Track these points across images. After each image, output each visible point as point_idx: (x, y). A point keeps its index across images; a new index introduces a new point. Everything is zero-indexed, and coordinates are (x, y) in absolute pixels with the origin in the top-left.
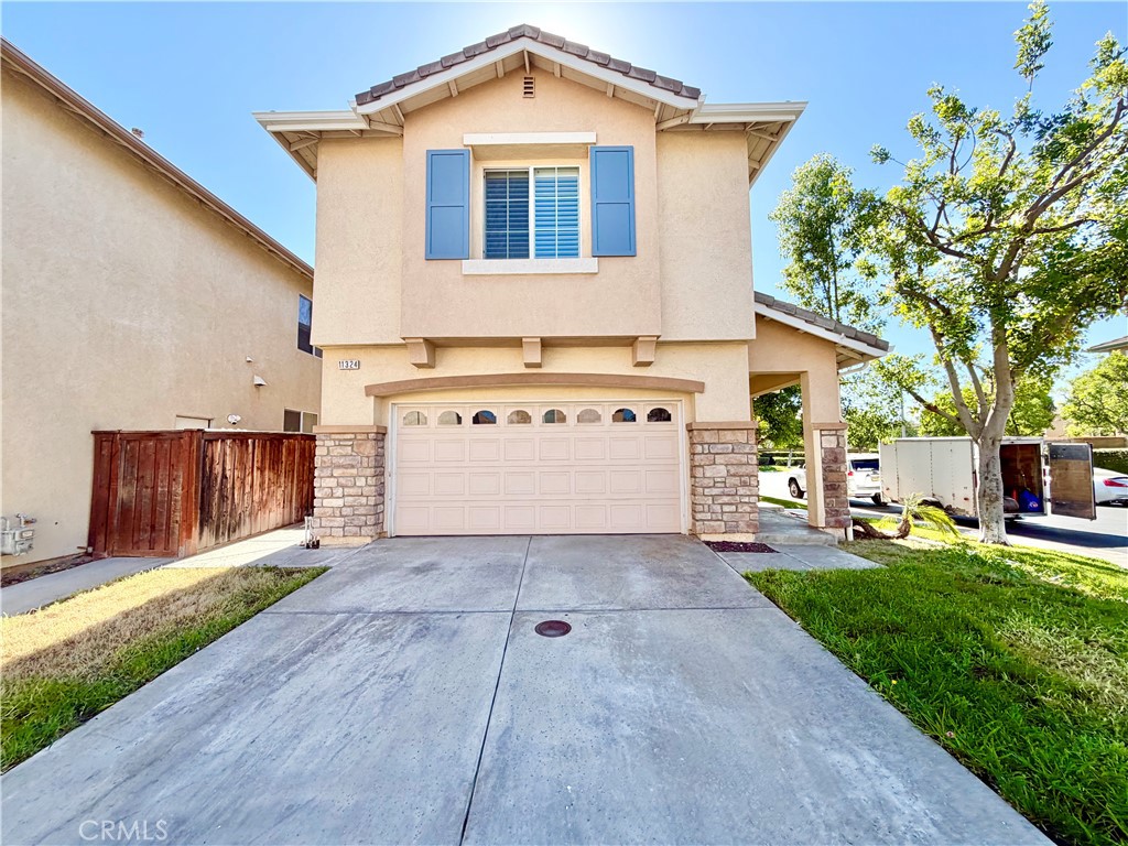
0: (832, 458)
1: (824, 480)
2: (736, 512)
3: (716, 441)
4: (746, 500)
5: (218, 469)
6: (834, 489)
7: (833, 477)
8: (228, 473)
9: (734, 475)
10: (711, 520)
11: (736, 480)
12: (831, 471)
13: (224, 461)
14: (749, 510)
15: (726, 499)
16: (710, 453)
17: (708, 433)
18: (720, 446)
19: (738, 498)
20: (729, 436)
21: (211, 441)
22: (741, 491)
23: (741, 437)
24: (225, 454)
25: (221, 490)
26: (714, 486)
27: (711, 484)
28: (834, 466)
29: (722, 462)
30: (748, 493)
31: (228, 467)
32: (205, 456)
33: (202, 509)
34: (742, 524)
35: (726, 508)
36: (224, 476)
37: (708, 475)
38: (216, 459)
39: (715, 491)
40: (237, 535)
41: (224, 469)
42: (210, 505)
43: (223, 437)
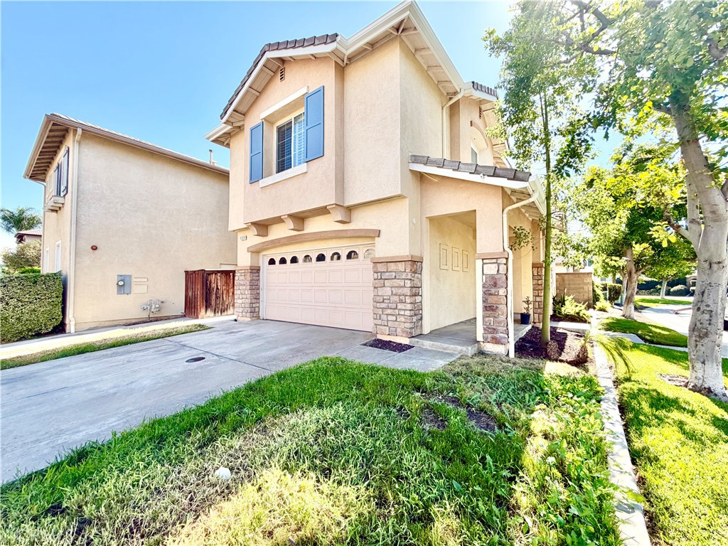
0: (492, 283)
1: (484, 301)
2: (396, 320)
3: (385, 270)
4: (402, 313)
5: (214, 285)
6: (493, 310)
7: (491, 300)
8: (219, 287)
9: (396, 295)
10: (381, 325)
11: (396, 298)
12: (490, 294)
13: (217, 283)
14: (403, 320)
15: (389, 311)
16: (381, 278)
17: (380, 264)
18: (387, 274)
19: (397, 311)
20: (392, 267)
21: (209, 274)
22: (400, 306)
23: (401, 267)
24: (217, 279)
25: (216, 294)
26: (383, 302)
27: (381, 301)
28: (493, 291)
29: (389, 285)
30: (404, 308)
31: (219, 284)
32: (207, 280)
33: (206, 301)
34: (399, 330)
35: (390, 318)
36: (217, 289)
37: (380, 294)
38: (213, 281)
39: (383, 305)
40: (226, 313)
41: (217, 286)
42: (210, 300)
43: (216, 272)
